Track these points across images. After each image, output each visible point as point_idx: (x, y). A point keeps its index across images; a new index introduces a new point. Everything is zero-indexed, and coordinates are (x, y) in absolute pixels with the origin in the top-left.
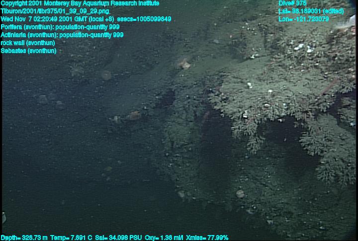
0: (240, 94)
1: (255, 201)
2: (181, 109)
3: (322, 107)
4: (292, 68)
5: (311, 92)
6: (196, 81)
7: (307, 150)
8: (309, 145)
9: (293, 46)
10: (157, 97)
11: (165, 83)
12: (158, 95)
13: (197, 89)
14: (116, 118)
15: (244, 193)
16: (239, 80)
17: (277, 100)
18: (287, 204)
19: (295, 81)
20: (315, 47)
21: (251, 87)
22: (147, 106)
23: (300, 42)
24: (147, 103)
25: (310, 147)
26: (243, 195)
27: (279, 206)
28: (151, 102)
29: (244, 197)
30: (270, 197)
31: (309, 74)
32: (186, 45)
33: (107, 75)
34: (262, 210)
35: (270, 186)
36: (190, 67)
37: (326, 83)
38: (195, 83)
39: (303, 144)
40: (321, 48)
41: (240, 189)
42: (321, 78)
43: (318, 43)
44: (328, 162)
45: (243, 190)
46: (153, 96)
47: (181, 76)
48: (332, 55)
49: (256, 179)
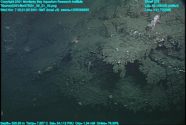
0: (113, 53)
1: (119, 98)
2: (76, 62)
3: (147, 55)
4: (133, 41)
5: (142, 50)
6: (83, 48)
7: (143, 72)
8: (143, 70)
9: (133, 32)
10: (61, 58)
11: (65, 50)
12: (62, 57)
13: (84, 52)
14: (39, 72)
15: (112, 96)
16: (110, 47)
17: (131, 55)
18: (133, 96)
19: (135, 46)
20: (141, 32)
21: (118, 50)
22: (56, 63)
23: (135, 31)
24: (56, 61)
25: (144, 71)
26: (112, 97)
27: (129, 98)
28: (58, 61)
29: (113, 98)
30: (125, 95)
31: (139, 43)
32: (72, 31)
33: (27, 50)
34: (122, 102)
35: (124, 90)
36: (78, 42)
37: (147, 46)
38: (83, 49)
39: (140, 70)
40: (143, 33)
41: (110, 95)
42: (144, 43)
43: (142, 31)
44: (150, 76)
45: (112, 95)
46: (59, 58)
47: (75, 47)
48: (148, 35)
49: (117, 88)
